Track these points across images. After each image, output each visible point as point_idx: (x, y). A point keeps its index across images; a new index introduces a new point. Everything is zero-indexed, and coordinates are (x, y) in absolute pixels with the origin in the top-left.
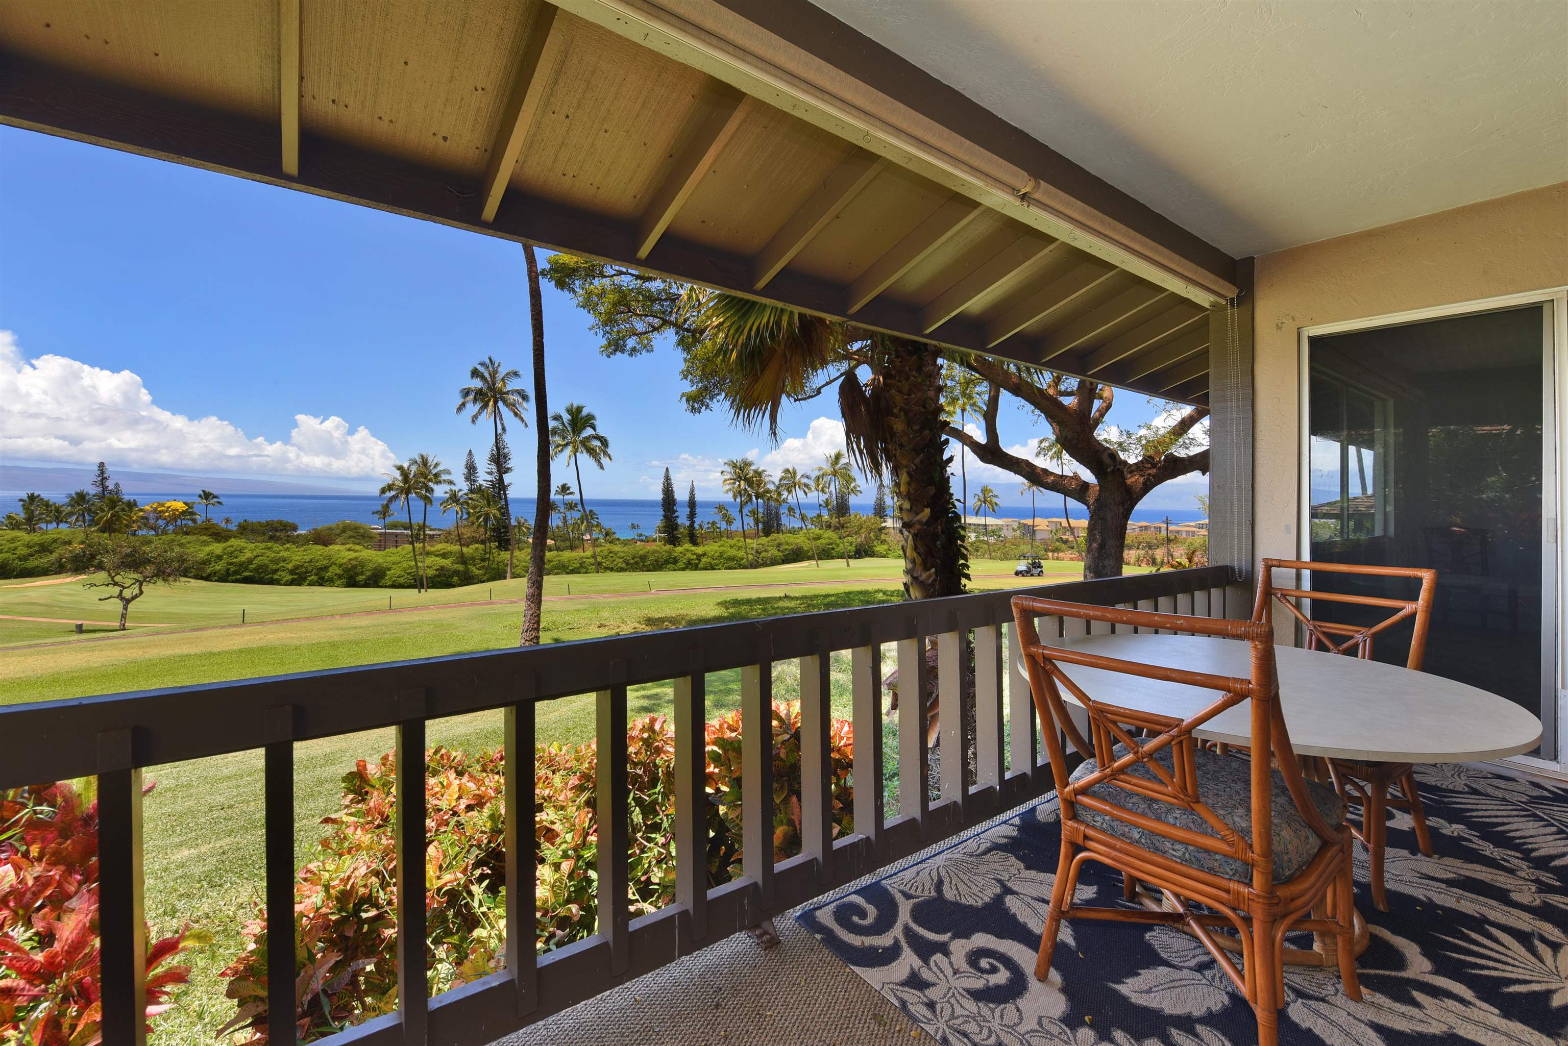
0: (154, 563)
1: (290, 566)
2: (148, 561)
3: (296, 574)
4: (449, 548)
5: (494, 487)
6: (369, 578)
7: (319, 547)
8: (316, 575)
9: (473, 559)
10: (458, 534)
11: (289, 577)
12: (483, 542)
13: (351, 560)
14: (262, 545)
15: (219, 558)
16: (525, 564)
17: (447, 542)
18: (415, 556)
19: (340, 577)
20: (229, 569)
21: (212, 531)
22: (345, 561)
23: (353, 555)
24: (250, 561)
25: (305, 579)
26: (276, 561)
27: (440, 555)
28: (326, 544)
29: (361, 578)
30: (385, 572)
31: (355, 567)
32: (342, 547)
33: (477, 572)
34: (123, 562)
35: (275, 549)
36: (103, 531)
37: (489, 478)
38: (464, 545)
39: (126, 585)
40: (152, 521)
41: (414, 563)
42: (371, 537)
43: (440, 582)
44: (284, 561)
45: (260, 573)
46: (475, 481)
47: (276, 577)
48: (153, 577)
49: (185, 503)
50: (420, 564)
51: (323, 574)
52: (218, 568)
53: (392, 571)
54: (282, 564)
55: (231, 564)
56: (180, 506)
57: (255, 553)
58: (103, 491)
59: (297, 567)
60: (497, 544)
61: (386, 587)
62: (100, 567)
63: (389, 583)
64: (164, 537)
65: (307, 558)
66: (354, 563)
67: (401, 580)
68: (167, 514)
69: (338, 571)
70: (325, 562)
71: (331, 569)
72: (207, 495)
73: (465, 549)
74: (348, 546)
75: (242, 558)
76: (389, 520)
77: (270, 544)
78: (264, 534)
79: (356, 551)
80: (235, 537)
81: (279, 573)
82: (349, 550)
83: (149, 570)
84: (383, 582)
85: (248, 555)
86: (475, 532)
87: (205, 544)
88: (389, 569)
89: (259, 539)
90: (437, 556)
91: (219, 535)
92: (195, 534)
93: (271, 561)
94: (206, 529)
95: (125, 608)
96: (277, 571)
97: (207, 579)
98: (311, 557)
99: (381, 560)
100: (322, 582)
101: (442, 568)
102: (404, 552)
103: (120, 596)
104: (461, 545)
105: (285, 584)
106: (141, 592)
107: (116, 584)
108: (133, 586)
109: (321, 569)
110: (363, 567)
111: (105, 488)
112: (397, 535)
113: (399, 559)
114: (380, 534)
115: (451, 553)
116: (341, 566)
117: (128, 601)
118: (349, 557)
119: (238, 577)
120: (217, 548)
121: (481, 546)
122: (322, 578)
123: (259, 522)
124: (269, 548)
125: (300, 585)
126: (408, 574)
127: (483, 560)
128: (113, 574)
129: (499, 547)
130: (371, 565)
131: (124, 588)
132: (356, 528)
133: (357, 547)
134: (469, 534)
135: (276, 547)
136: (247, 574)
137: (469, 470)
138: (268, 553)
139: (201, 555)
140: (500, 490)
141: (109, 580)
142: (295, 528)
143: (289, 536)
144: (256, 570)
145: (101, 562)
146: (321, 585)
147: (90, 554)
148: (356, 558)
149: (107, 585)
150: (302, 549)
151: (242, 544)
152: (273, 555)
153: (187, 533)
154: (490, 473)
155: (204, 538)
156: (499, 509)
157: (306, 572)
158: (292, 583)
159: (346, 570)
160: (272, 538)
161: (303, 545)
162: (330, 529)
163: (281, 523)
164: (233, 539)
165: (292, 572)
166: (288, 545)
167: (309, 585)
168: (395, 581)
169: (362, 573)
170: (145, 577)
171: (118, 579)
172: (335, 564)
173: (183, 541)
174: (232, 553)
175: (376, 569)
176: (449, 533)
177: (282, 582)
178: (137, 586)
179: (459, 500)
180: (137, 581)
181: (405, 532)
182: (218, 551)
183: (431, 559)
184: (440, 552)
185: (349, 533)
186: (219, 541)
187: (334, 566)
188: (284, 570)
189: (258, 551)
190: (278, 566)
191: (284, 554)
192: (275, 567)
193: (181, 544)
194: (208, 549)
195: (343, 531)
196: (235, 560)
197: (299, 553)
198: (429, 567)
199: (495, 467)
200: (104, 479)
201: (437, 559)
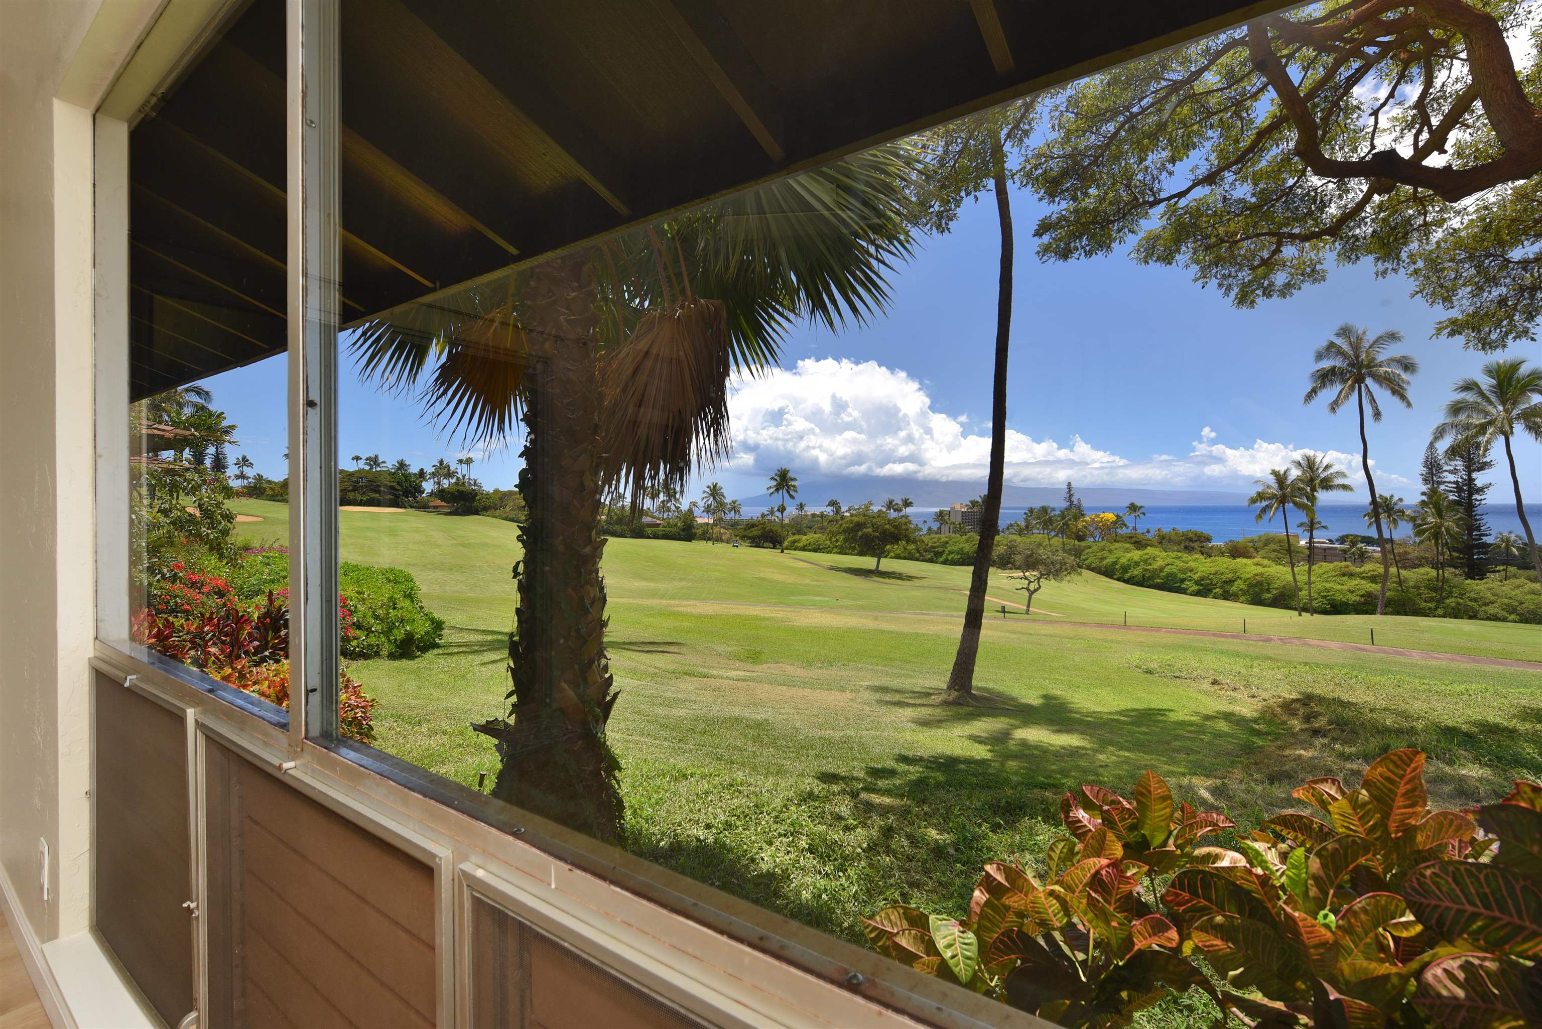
1: (1196, 577)
2: (1040, 562)
3: (1202, 585)
8: (1221, 587)
11: (1195, 588)
13: (1256, 575)
14: (1174, 555)
15: (1137, 564)
19: (1245, 593)
20: (1144, 575)
21: (1134, 539)
22: (1248, 576)
23: (1260, 570)
24: (1161, 569)
25: (1210, 591)
26: (1183, 571)
28: (1236, 557)
31: (1260, 583)
32: (1251, 561)
35: (1184, 559)
39: (1031, 580)
44: (1191, 571)
45: (1169, 582)
46: (1437, 483)
47: (1183, 586)
49: (1115, 515)
51: (1227, 587)
52: (1136, 573)
54: (1190, 574)
55: (1146, 570)
56: (1111, 517)
57: (1166, 562)
59: (1203, 579)
65: (1213, 570)
66: (1259, 578)
68: (1101, 524)
69: (1242, 587)
70: (1230, 576)
71: (1236, 583)
72: (1133, 508)
75: (1156, 566)
77: (1179, 554)
78: (1181, 544)
79: (1264, 567)
80: (1154, 546)
81: (1186, 583)
82: (1257, 564)
85: (1160, 563)
87: (1128, 550)
89: (1175, 548)
90: (1363, 578)
91: (1140, 544)
92: (1121, 541)
93: (1180, 570)
94: (1131, 537)
95: (1030, 597)
97: (1127, 581)
98: (1217, 569)
100: (1226, 596)
103: (1027, 588)
105: (1191, 594)
106: (1039, 587)
107: (1026, 578)
108: (1035, 581)
109: (1226, 582)
110: (1269, 584)
111: (1071, 502)
116: (1249, 581)
117: (1032, 593)
118: (1256, 572)
119: (1151, 583)
120: (1136, 555)
124: (1178, 558)
125: (1206, 596)
126: (1323, 597)
130: (1278, 584)
131: (1031, 582)
134: (1419, 554)
135: (1185, 556)
142: (1211, 541)
143: (1202, 547)
153: (1116, 541)
155: (1127, 545)
158: (1197, 594)
159: (1251, 586)
160: (1187, 549)
161: (1216, 557)
162: (1252, 541)
163: (1196, 534)
164: (1149, 548)
165: (1197, 583)
166: (1201, 556)
173: (1115, 548)
174: (1147, 559)
175: (1284, 587)
177: (1188, 592)
178: (1039, 581)
180: (1039, 577)
182: (1136, 558)
183: (1356, 582)
184: (1369, 575)
185: (1273, 546)
186: (1138, 549)
187: (1239, 581)
188: (1190, 580)
189: (1169, 560)
190: (1185, 576)
191: (1192, 564)
192: (1182, 576)
193: (1110, 551)
194: (1129, 555)
195: (1266, 545)
196: (1149, 567)
197: (1208, 564)
198: (1353, 592)
199: (1461, 463)
200: (1071, 495)
201: (1364, 582)
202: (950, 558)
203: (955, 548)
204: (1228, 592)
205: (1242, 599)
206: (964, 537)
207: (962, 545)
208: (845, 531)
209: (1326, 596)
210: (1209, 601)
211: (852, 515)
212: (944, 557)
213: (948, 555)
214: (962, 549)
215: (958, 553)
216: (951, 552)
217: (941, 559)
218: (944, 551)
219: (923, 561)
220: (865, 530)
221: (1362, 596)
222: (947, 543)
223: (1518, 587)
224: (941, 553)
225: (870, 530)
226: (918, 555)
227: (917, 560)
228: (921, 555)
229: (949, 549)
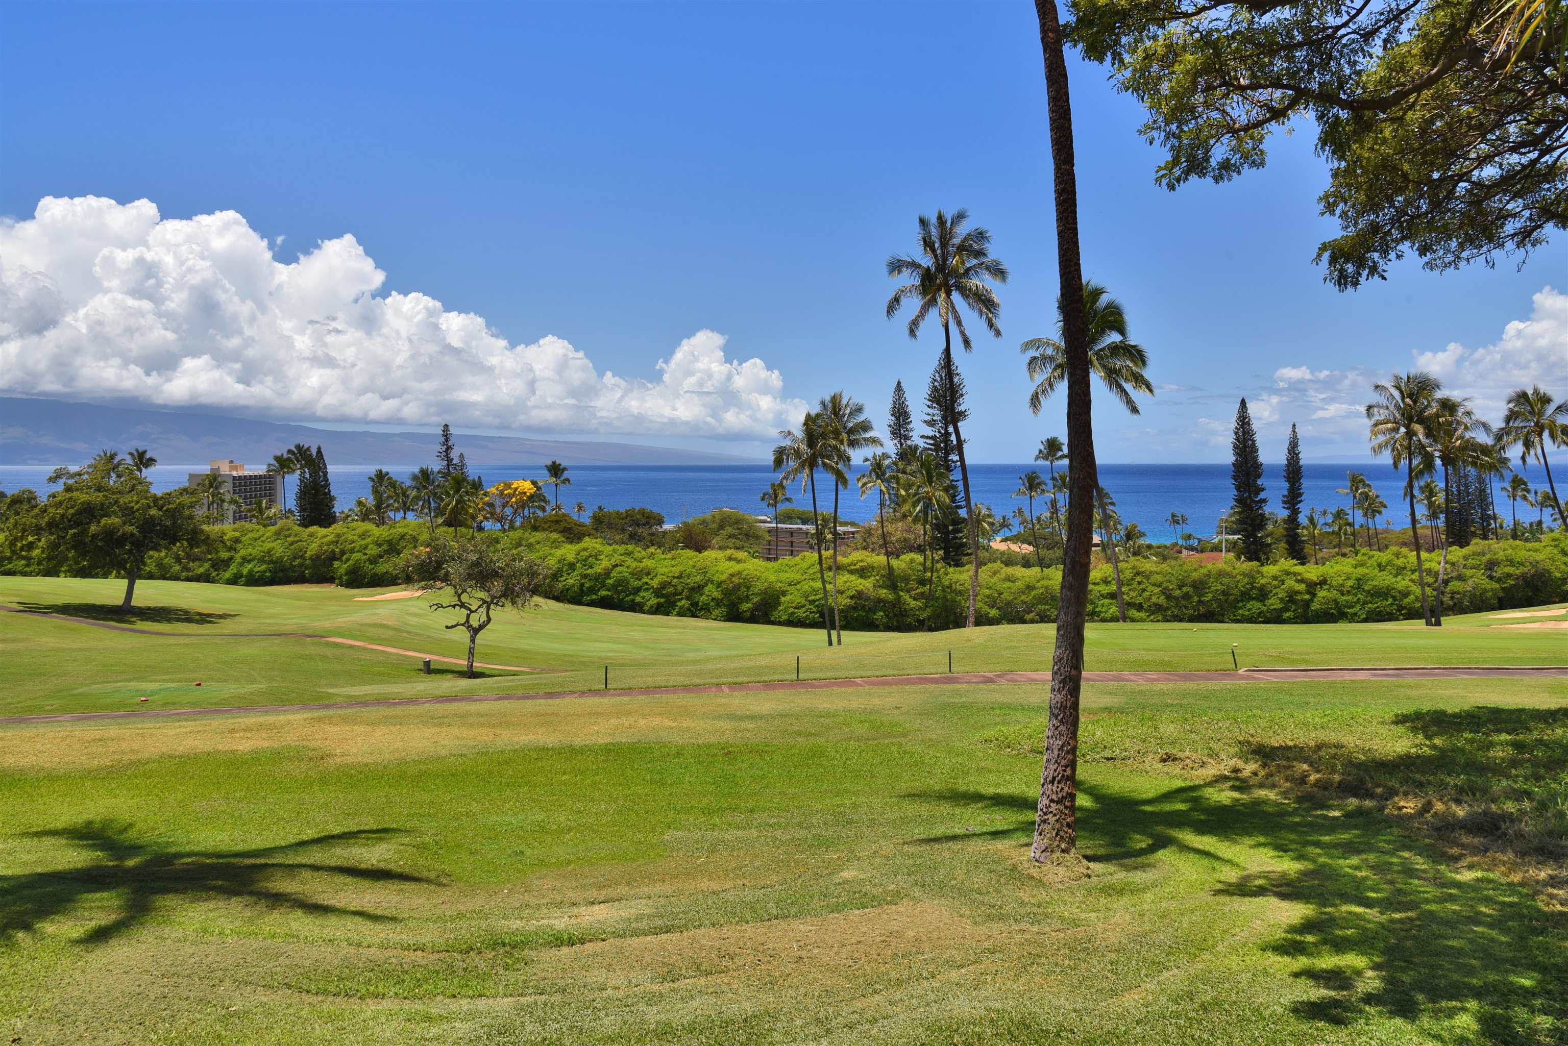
0: (501, 577)
1: (655, 583)
2: (495, 574)
3: (663, 596)
4: (869, 560)
5: (937, 448)
6: (757, 607)
7: (690, 553)
8: (688, 598)
9: (906, 579)
10: (884, 536)
11: (654, 601)
12: (920, 549)
13: (732, 575)
14: (622, 549)
15: (572, 566)
16: (987, 592)
17: (865, 548)
18: (822, 571)
19: (719, 603)
20: (582, 585)
21: (563, 524)
22: (723, 577)
23: (735, 567)
24: (607, 573)
25: (673, 604)
26: (638, 574)
27: (857, 570)
28: (699, 549)
29: (746, 606)
30: (778, 598)
31: (737, 587)
32: (720, 554)
33: (913, 603)
34: (469, 574)
35: (637, 555)
36: (448, 523)
37: (929, 431)
38: (892, 554)
39: (473, 608)
40: (498, 510)
41: (819, 584)
42: (758, 538)
43: (856, 619)
44: (648, 574)
45: (619, 593)
46: (907, 438)
47: (638, 599)
48: (500, 597)
49: (534, 483)
50: (829, 587)
51: (696, 597)
52: (571, 582)
53: (789, 597)
54: (645, 580)
55: (585, 576)
56: (526, 486)
57: (613, 562)
58: (448, 465)
59: (664, 585)
60: (941, 552)
61: (780, 623)
62: (446, 579)
63: (784, 617)
64: (511, 534)
65: (676, 571)
66: (736, 580)
67: (801, 613)
68: (514, 500)
69: (716, 594)
70: (698, 578)
71: (706, 589)
72: (555, 470)
73: (894, 563)
74: (729, 552)
75: (598, 569)
76: (782, 507)
77: (630, 547)
78: (623, 530)
79: (739, 561)
80: (589, 535)
81: (642, 594)
82: (730, 559)
83: (497, 586)
84: (775, 615)
85: (605, 563)
86: (909, 531)
87: (556, 545)
88: (784, 593)
89: (618, 538)
90: (852, 572)
91: (573, 533)
92: (544, 530)
93: (632, 574)
94: (557, 522)
95: (473, 640)
96: (639, 589)
98: (681, 568)
99: (772, 578)
100: (695, 611)
101: (859, 595)
102: (805, 565)
103: (467, 624)
104: (888, 554)
105: (650, 612)
106: (489, 620)
107: (462, 605)
108: (481, 610)
109: (693, 589)
110: (748, 588)
111: (449, 460)
112: (792, 533)
113: (798, 577)
114: (770, 531)
115: (873, 568)
116: (719, 585)
117: (476, 631)
118: (731, 571)
119: (594, 597)
120: (569, 551)
121: (919, 558)
122: (695, 604)
123: (618, 512)
124: (629, 554)
125: (668, 615)
126: (812, 602)
127: (922, 582)
128: (460, 591)
129: (945, 559)
130: (759, 586)
131: (472, 612)
132: (738, 522)
133: (741, 555)
134: (898, 535)
135: (639, 552)
136: (603, 593)
137: (898, 418)
138: (629, 561)
139: (552, 562)
140: (947, 453)
141: (455, 600)
142: (660, 522)
143: (653, 534)
144: (614, 587)
145: (447, 574)
146: (694, 616)
147: (436, 562)
148: (739, 573)
149: (454, 606)
150: (669, 556)
151: (598, 546)
152: (634, 564)
153: (535, 528)
154: (931, 423)
155: (554, 536)
156: (946, 490)
157: (675, 594)
158: (657, 610)
159: (727, 593)
160: (634, 538)
161: (671, 549)
162: (704, 522)
163: (643, 512)
164: (587, 539)
165: (658, 593)
166: (652, 550)
167: (680, 614)
168: (793, 613)
169: (747, 599)
170: (493, 597)
171: (465, 598)
172: (712, 582)
173: (532, 540)
174: (585, 560)
175: (765, 592)
176: (869, 532)
177: (646, 608)
178: (483, 610)
179: (884, 474)
180: (484, 602)
181: (804, 527)
182: (571, 557)
183: (845, 578)
184: (857, 566)
185: (729, 530)
186: (571, 541)
187: (710, 586)
188: (647, 589)
189: (617, 559)
190: (640, 583)
191: (648, 563)
192: (637, 583)
193: (530, 546)
194: (559, 553)
195: (721, 527)
196: (590, 571)
197: (666, 563)
198: (842, 593)
199: (938, 412)
200: (449, 448)
201: (853, 578)
202: (245, 571)
203: (255, 551)
204: (697, 603)
205: (716, 612)
206: (272, 529)
207: (268, 546)
208: (52, 525)
209: (814, 601)
210: (672, 620)
211: (68, 489)
212: (233, 569)
213: (242, 564)
214: (269, 552)
215: (261, 561)
216: (246, 560)
217: (227, 575)
218: (231, 559)
219: (188, 579)
220: (104, 521)
221: (852, 598)
222: (237, 540)
223: (995, 573)
224: (227, 563)
225: (115, 520)
226: (177, 568)
227: (176, 578)
228: (186, 569)
229: (243, 552)
